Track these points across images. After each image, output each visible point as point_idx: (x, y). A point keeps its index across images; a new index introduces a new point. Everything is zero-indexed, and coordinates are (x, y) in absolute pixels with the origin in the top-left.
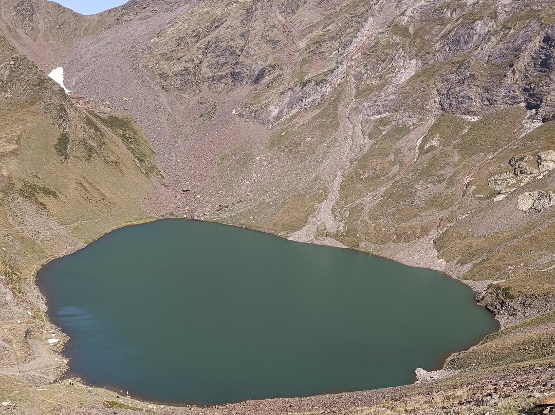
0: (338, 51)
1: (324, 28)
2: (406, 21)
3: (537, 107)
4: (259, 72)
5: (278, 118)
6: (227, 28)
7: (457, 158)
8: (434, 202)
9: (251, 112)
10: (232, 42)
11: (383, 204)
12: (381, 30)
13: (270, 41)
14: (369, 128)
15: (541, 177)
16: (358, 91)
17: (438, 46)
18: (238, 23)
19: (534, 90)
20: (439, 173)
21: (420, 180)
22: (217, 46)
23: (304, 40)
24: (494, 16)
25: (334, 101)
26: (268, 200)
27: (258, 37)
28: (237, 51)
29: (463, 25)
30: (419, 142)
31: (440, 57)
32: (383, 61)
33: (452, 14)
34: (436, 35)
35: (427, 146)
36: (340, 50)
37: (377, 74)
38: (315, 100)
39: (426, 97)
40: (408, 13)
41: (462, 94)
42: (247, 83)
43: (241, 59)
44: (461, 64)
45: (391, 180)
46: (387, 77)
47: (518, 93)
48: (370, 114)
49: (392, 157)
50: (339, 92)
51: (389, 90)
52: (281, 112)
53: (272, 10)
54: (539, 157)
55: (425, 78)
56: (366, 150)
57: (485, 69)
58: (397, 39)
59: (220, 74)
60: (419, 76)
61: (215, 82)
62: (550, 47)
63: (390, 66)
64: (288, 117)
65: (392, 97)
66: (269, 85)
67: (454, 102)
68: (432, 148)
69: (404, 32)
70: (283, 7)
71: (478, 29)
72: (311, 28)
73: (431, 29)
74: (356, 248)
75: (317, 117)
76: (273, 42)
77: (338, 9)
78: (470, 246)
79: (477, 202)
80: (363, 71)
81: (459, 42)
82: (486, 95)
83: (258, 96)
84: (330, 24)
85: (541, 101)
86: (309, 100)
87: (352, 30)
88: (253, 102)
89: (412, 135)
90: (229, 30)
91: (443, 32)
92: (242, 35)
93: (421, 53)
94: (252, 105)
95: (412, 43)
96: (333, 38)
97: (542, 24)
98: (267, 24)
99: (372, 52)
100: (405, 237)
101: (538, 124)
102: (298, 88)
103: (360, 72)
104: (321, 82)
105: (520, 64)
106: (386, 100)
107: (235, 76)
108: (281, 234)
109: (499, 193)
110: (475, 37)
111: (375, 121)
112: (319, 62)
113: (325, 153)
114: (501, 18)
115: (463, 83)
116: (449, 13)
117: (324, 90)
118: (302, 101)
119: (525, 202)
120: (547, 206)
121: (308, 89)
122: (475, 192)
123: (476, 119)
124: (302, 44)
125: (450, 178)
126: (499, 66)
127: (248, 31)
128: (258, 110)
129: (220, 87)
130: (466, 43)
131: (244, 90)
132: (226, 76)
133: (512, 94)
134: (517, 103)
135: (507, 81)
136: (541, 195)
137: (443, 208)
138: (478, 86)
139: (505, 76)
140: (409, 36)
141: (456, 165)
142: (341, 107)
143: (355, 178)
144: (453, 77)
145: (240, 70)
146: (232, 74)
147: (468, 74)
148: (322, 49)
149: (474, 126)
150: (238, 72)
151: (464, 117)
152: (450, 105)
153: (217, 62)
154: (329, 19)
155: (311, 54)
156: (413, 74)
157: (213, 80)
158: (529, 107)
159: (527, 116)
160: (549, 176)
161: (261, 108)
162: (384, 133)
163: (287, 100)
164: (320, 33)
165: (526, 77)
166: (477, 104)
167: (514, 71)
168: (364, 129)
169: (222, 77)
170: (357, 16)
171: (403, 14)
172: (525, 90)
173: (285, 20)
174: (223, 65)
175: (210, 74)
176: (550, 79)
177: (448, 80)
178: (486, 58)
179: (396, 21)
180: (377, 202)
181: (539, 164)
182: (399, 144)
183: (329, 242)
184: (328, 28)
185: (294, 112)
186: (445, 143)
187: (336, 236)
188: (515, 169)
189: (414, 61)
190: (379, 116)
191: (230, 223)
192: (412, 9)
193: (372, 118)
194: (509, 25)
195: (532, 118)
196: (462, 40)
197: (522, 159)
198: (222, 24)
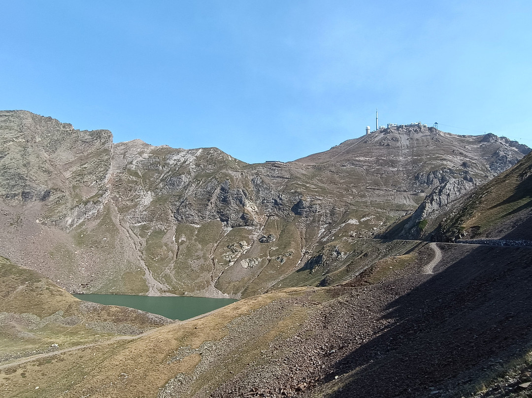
0: (97, 182)
1: (81, 166)
2: (134, 168)
3: (227, 221)
4: (45, 193)
5: (71, 225)
6: (11, 159)
7: (200, 246)
8: (202, 269)
9: (52, 221)
10: (19, 170)
11: (177, 272)
12: (119, 171)
13: (45, 171)
14: (137, 231)
15: (245, 253)
16: (119, 208)
17: (161, 185)
18: (19, 156)
19: (223, 213)
20: (196, 254)
21: (188, 258)
22: (6, 172)
23: (68, 171)
24: (189, 173)
25: (107, 214)
26: (111, 278)
27: (36, 168)
28: (25, 177)
29: (174, 175)
30: (174, 239)
31: (165, 191)
32: (130, 191)
33: (162, 168)
34: (157, 179)
35: (180, 241)
36: (98, 181)
37: (128, 198)
38: (94, 213)
39: (166, 214)
40: (134, 163)
41: (187, 213)
42: (35, 200)
43: (28, 183)
44: (180, 197)
45: (172, 260)
46: (136, 201)
47: (215, 214)
48: (134, 222)
49: (165, 248)
50: (107, 208)
51: (141, 209)
52: (73, 221)
53: (39, 149)
54: (240, 244)
55: (162, 203)
56: (144, 244)
57: (195, 201)
58: (134, 179)
59: (13, 192)
60: (157, 201)
61: (9, 199)
62: (225, 193)
63: (135, 194)
64: (78, 224)
65: (144, 213)
66: (58, 203)
67: (183, 217)
68: (183, 242)
69: (135, 174)
70: (48, 148)
71: (183, 179)
72: (70, 164)
73: (153, 174)
74: (184, 295)
75: (100, 225)
76: (48, 172)
77: (86, 154)
78: (234, 286)
79: (221, 266)
80: (118, 196)
81: (174, 184)
82: (200, 214)
83: (51, 210)
84: (85, 164)
85: (229, 219)
86: (90, 213)
87: (102, 169)
88: (51, 214)
89: (168, 235)
90: (13, 161)
91: (161, 177)
92: (25, 165)
93: (152, 188)
94: (51, 216)
95: (144, 181)
96: (90, 173)
97: (218, 181)
98: (40, 159)
99: (120, 184)
100: (201, 287)
101: (230, 229)
102: (82, 206)
103: (115, 196)
104: (97, 202)
105: (213, 200)
106: (141, 215)
107: (25, 195)
108: (140, 294)
109: (230, 261)
110: (183, 183)
111: (139, 227)
112: (85, 188)
113: (122, 247)
114: (193, 174)
115: (186, 207)
116: (161, 168)
117: (99, 207)
118: (86, 214)
119: (245, 264)
120: (254, 265)
121: (89, 205)
122: (219, 262)
123: (199, 226)
124: (68, 174)
125: (203, 256)
126: (202, 199)
127: (29, 163)
128: (58, 220)
129: (15, 202)
130: (178, 186)
131: (35, 205)
132: (19, 194)
133: (212, 214)
134: (216, 218)
135: (209, 208)
136: (250, 261)
137: (209, 271)
138: (194, 209)
139: (208, 205)
140: (140, 177)
141: (202, 250)
142: (113, 219)
143: (151, 261)
144: (178, 204)
145: (28, 191)
146: (23, 193)
147: (187, 203)
148: (85, 180)
149: (199, 230)
150: (27, 192)
151: (191, 225)
152: (182, 218)
153: (8, 184)
154: (82, 160)
155: (78, 182)
156: (151, 200)
157: (7, 197)
158: (222, 220)
159: (223, 225)
160: (249, 252)
161: (60, 219)
162: (149, 234)
163: (76, 214)
164: (79, 169)
165: (217, 206)
166: (197, 219)
167: (211, 203)
168: (134, 232)
169: (15, 195)
170: (103, 161)
171: (131, 163)
172: (218, 212)
173: (48, 157)
174: (13, 186)
175: (4, 193)
176: (230, 208)
177: (175, 205)
178: (194, 195)
179: (128, 166)
180: (174, 272)
181: (242, 247)
182: (164, 240)
183: (168, 294)
184: (84, 166)
185: (81, 221)
186: (189, 239)
187: (169, 291)
188: (232, 250)
189: (149, 192)
190: (140, 224)
191: (103, 293)
192: (136, 161)
193: (135, 225)
194: (199, 179)
195: (227, 226)
196: (176, 184)
197: (233, 245)
198: (6, 155)
